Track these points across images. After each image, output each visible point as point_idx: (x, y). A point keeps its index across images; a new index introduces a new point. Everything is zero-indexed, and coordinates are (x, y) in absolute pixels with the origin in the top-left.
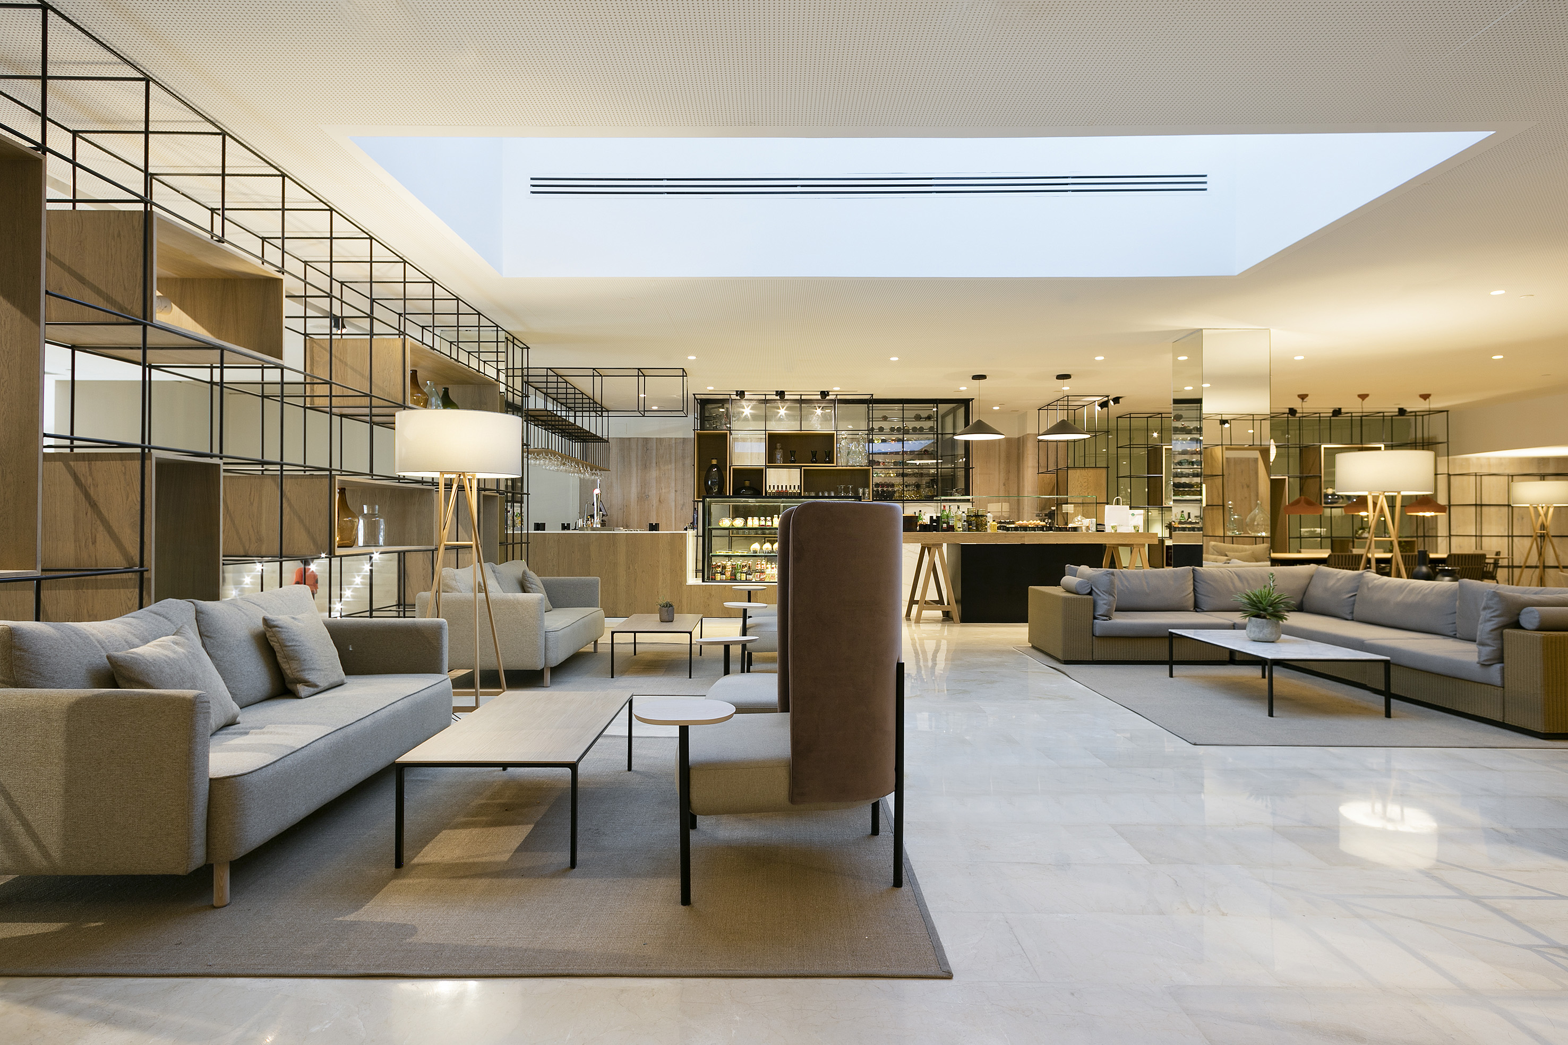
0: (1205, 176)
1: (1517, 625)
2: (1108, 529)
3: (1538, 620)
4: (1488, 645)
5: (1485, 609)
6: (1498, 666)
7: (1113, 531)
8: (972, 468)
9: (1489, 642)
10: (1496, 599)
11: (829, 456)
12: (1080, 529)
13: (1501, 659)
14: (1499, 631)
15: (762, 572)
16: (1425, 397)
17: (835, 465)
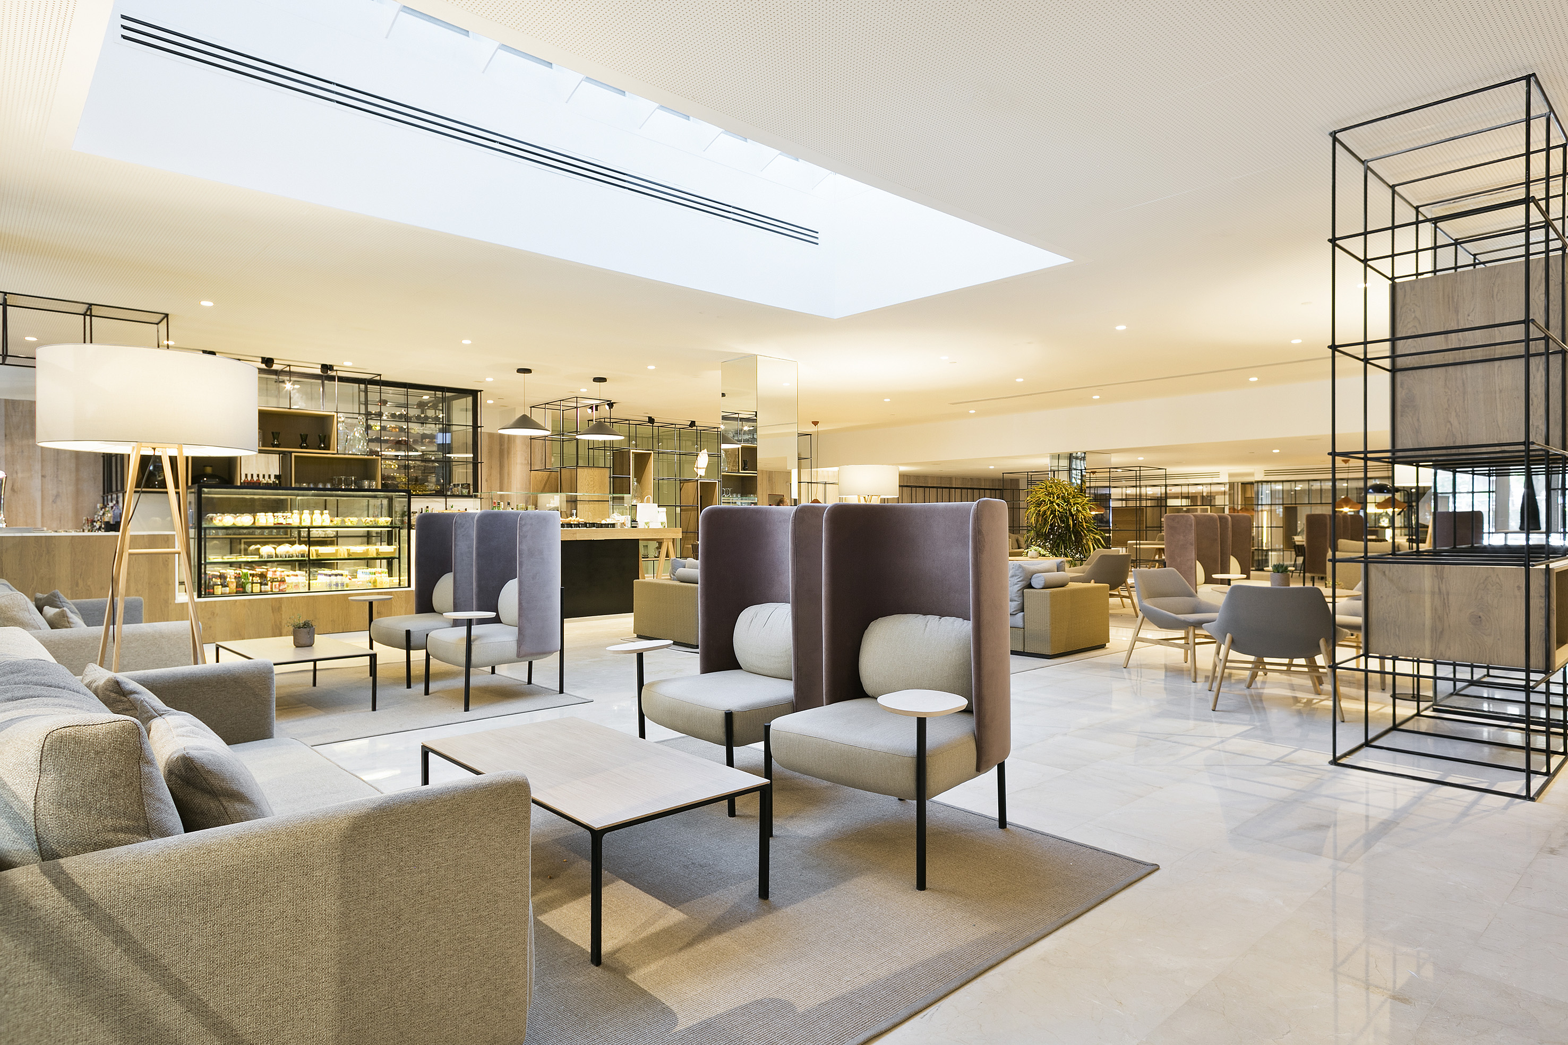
0: (817, 233)
1: (1030, 586)
2: (641, 525)
3: (1043, 582)
4: (1015, 601)
5: (1012, 576)
6: (1022, 614)
7: (646, 527)
8: (481, 463)
9: (1016, 599)
10: (1021, 570)
11: (324, 441)
12: (616, 526)
13: (1022, 610)
14: (1021, 591)
15: (282, 581)
16: (815, 423)
17: (336, 452)
